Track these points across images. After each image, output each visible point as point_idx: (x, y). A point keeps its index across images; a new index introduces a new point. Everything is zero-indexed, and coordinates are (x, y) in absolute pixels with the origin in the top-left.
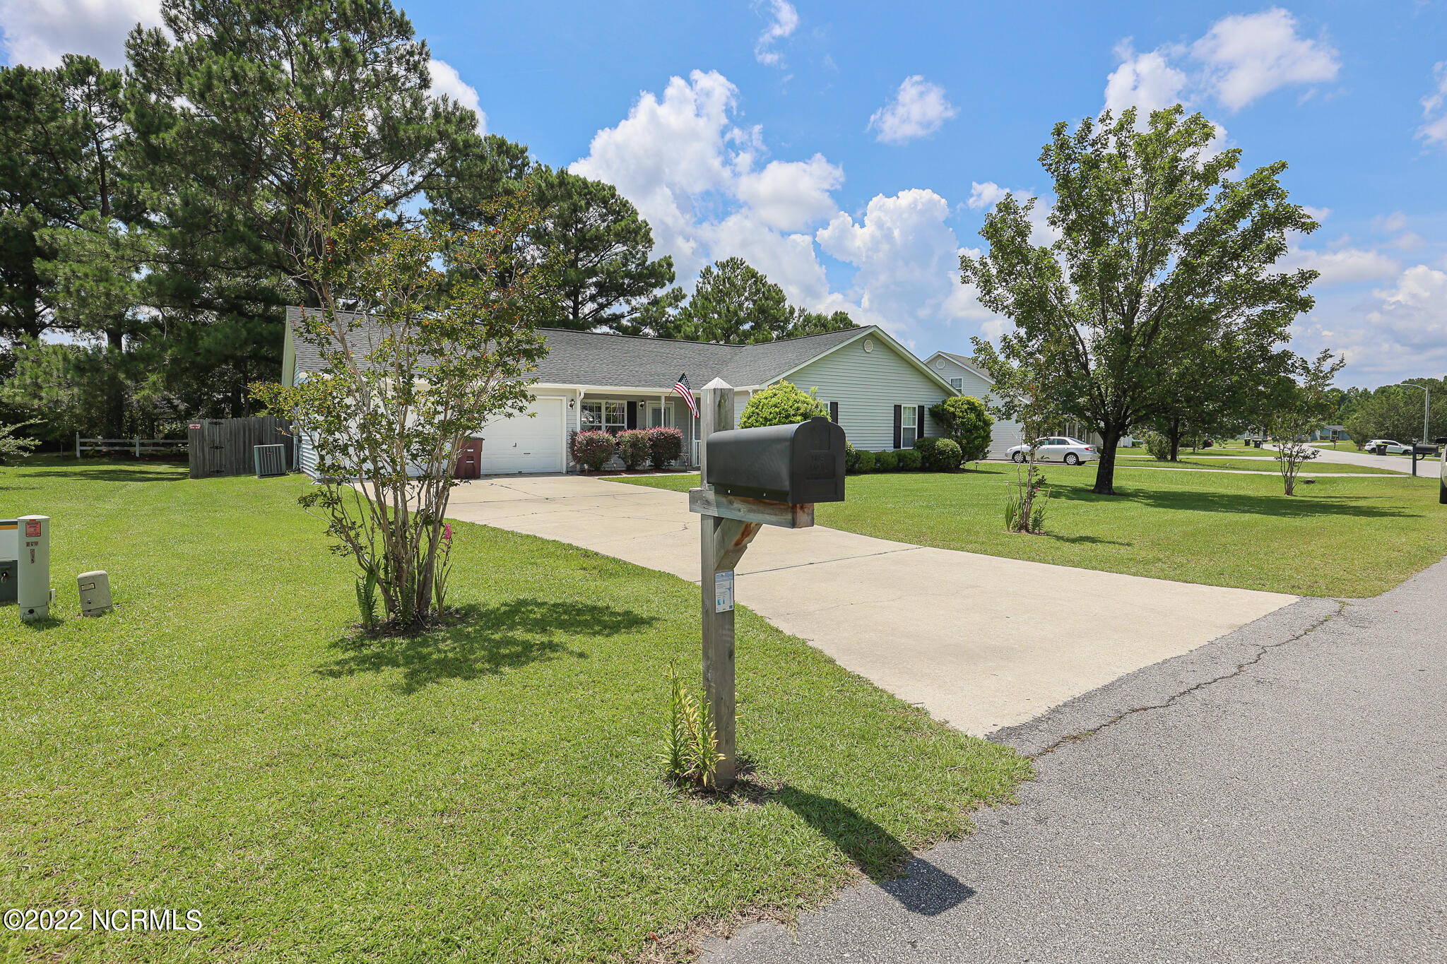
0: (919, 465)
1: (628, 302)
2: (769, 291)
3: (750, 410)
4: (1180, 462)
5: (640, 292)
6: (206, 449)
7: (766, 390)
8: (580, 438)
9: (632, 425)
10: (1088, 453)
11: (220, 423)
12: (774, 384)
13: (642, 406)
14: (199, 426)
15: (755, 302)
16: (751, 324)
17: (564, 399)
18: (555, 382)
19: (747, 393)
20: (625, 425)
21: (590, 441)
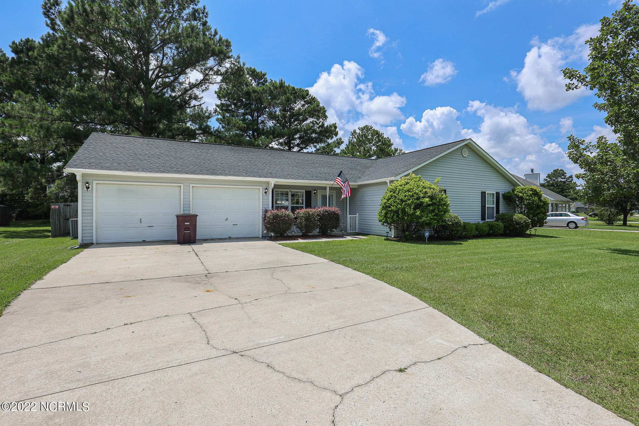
0: (502, 232)
1: (315, 147)
2: (385, 141)
3: (389, 194)
4: (630, 226)
5: (321, 141)
6: (62, 220)
7: (400, 180)
8: (269, 214)
9: (308, 205)
10: (583, 221)
11: (70, 205)
12: (405, 176)
13: (315, 193)
14: (57, 207)
15: (377, 147)
16: (375, 157)
17: (261, 188)
18: (254, 176)
19: (385, 183)
20: (304, 205)
21: (276, 217)
